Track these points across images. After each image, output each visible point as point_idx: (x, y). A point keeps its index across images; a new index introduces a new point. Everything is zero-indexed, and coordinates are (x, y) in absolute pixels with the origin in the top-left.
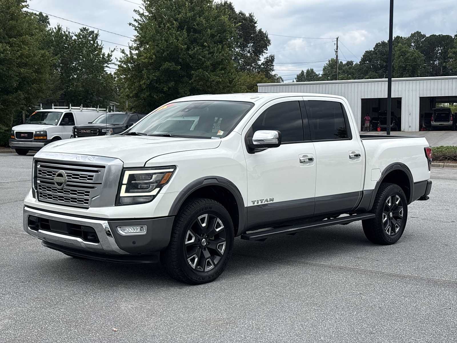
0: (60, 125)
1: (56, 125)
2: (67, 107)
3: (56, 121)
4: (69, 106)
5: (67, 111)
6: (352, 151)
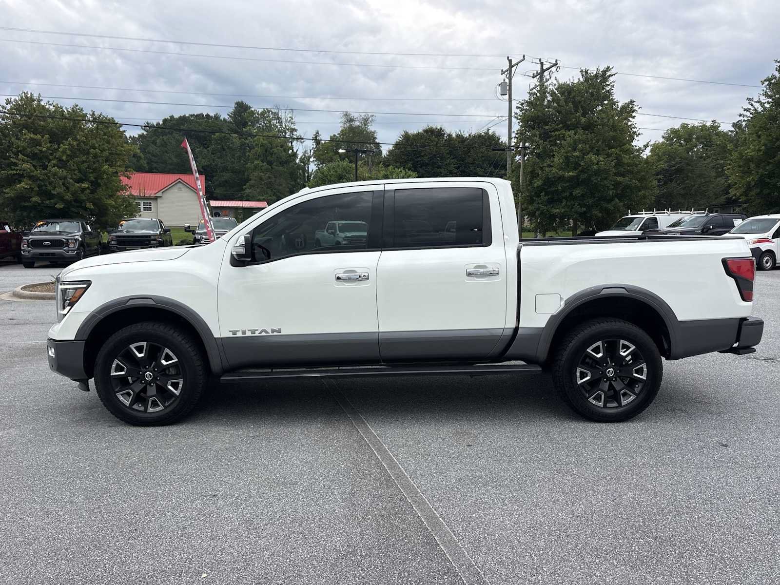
0: (639, 230)
1: (635, 230)
2: (651, 212)
3: (636, 226)
4: (653, 211)
5: (651, 216)
6: (476, 265)
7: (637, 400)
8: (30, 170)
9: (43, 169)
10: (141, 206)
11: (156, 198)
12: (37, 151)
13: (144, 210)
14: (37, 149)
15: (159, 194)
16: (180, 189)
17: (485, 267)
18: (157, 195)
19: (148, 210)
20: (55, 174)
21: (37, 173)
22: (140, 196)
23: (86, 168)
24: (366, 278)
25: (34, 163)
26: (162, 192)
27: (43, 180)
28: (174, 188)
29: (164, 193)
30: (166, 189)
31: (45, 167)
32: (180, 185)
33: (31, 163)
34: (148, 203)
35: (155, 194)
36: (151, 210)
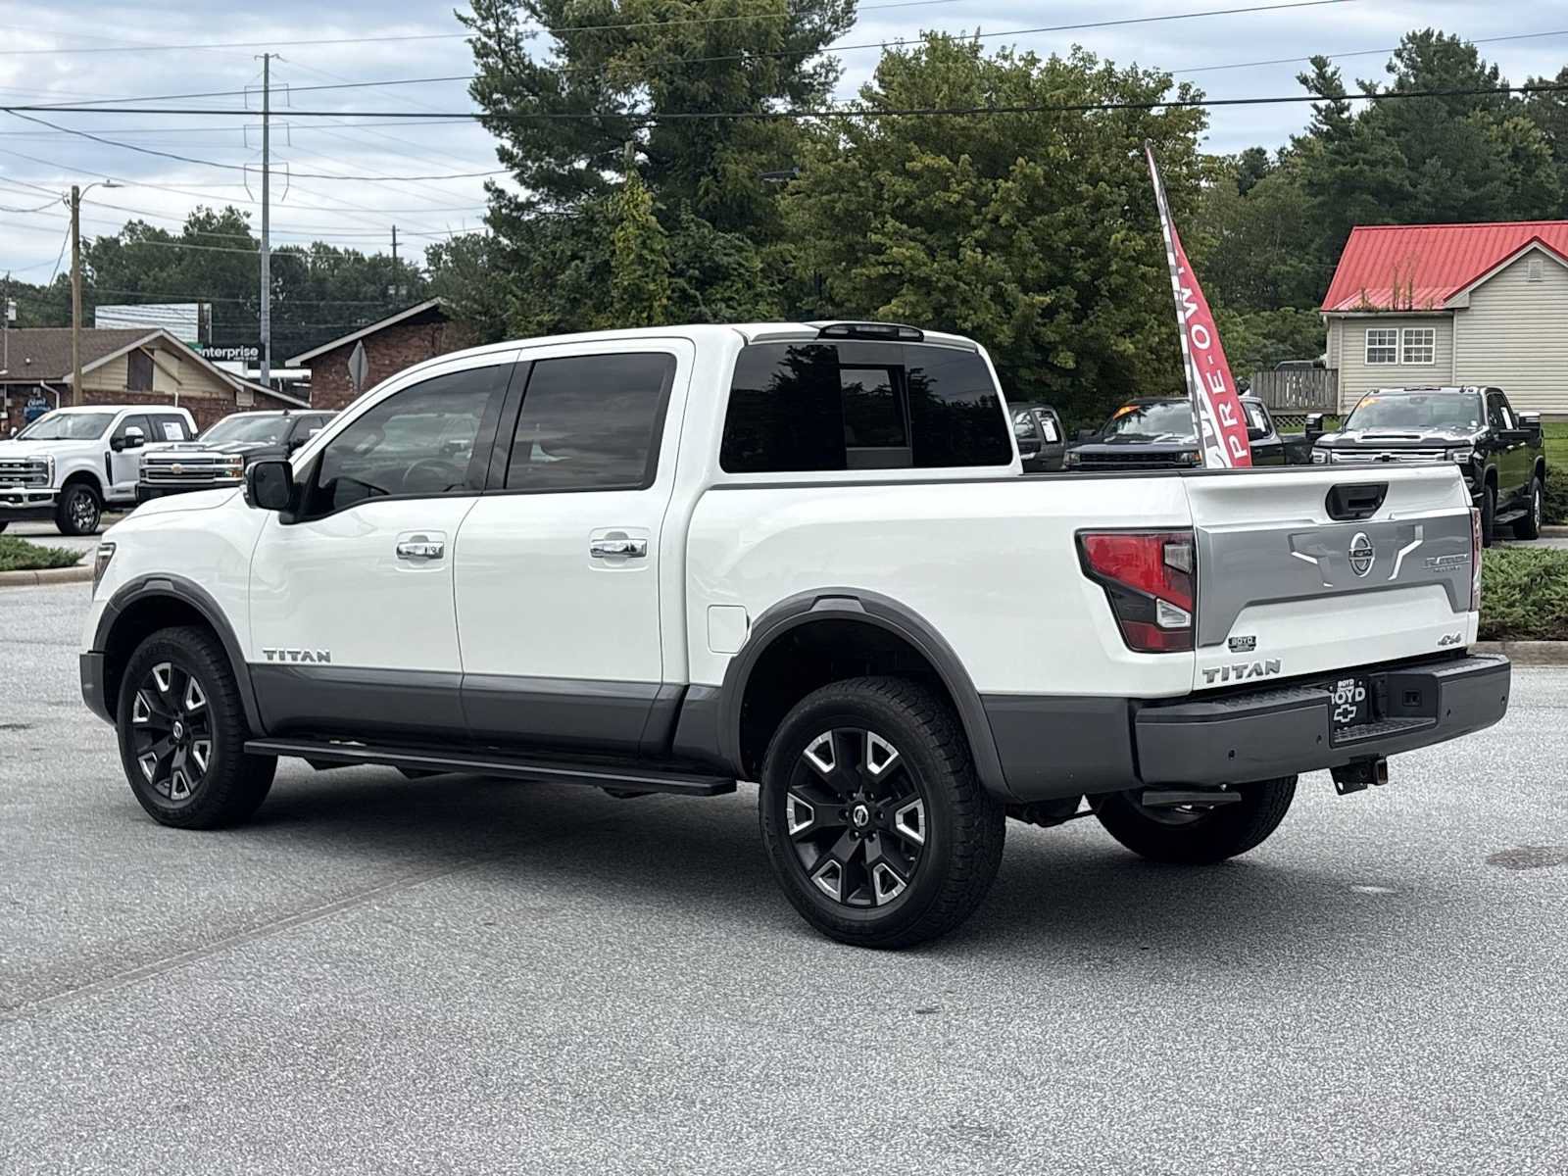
6: (609, 531)
7: (909, 890)
8: (913, 262)
9: (951, 258)
10: (1396, 346)
11: (1448, 316)
12: (938, 205)
13: (1405, 360)
14: (938, 197)
15: (1457, 302)
16: (1535, 278)
17: (623, 536)
18: (1449, 304)
19: (1418, 359)
20: (976, 270)
21: (930, 269)
22: (1396, 310)
23: (1069, 244)
24: (438, 555)
25: (932, 241)
26: (1471, 293)
27: (948, 290)
28: (1511, 276)
29: (1480, 297)
30: (1482, 281)
31: (955, 251)
32: (1535, 262)
33: (923, 242)
34: (1419, 333)
35: (1445, 300)
36: (1429, 359)
